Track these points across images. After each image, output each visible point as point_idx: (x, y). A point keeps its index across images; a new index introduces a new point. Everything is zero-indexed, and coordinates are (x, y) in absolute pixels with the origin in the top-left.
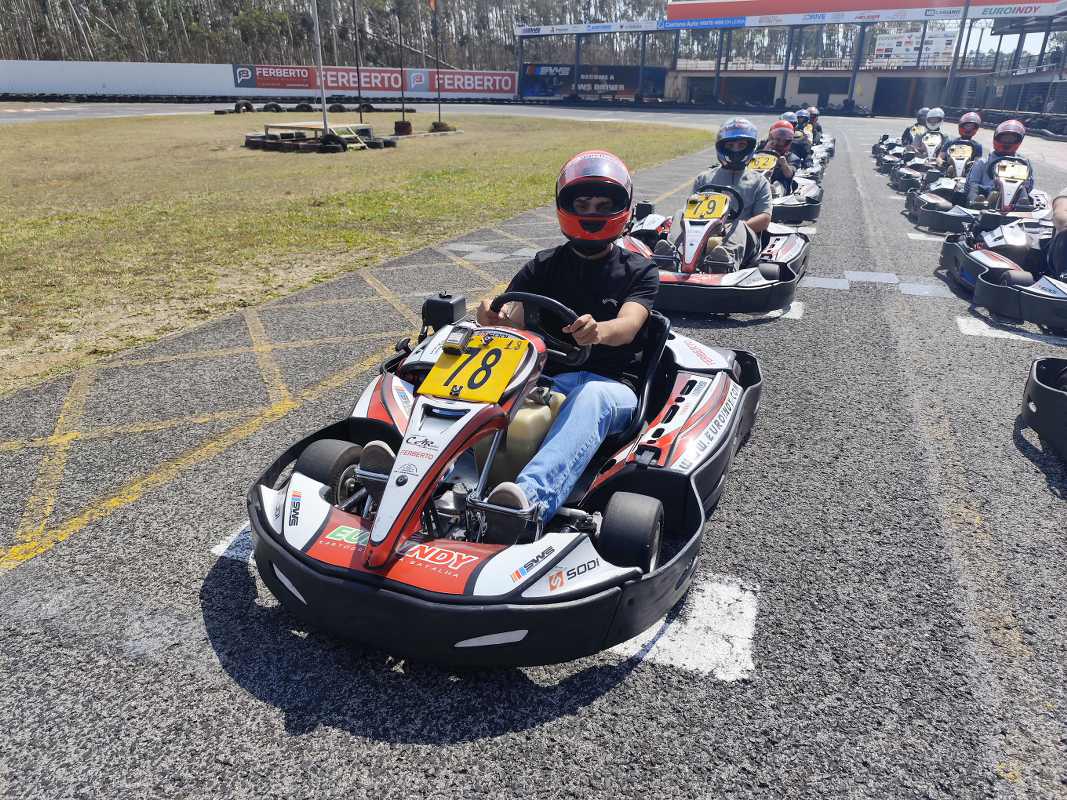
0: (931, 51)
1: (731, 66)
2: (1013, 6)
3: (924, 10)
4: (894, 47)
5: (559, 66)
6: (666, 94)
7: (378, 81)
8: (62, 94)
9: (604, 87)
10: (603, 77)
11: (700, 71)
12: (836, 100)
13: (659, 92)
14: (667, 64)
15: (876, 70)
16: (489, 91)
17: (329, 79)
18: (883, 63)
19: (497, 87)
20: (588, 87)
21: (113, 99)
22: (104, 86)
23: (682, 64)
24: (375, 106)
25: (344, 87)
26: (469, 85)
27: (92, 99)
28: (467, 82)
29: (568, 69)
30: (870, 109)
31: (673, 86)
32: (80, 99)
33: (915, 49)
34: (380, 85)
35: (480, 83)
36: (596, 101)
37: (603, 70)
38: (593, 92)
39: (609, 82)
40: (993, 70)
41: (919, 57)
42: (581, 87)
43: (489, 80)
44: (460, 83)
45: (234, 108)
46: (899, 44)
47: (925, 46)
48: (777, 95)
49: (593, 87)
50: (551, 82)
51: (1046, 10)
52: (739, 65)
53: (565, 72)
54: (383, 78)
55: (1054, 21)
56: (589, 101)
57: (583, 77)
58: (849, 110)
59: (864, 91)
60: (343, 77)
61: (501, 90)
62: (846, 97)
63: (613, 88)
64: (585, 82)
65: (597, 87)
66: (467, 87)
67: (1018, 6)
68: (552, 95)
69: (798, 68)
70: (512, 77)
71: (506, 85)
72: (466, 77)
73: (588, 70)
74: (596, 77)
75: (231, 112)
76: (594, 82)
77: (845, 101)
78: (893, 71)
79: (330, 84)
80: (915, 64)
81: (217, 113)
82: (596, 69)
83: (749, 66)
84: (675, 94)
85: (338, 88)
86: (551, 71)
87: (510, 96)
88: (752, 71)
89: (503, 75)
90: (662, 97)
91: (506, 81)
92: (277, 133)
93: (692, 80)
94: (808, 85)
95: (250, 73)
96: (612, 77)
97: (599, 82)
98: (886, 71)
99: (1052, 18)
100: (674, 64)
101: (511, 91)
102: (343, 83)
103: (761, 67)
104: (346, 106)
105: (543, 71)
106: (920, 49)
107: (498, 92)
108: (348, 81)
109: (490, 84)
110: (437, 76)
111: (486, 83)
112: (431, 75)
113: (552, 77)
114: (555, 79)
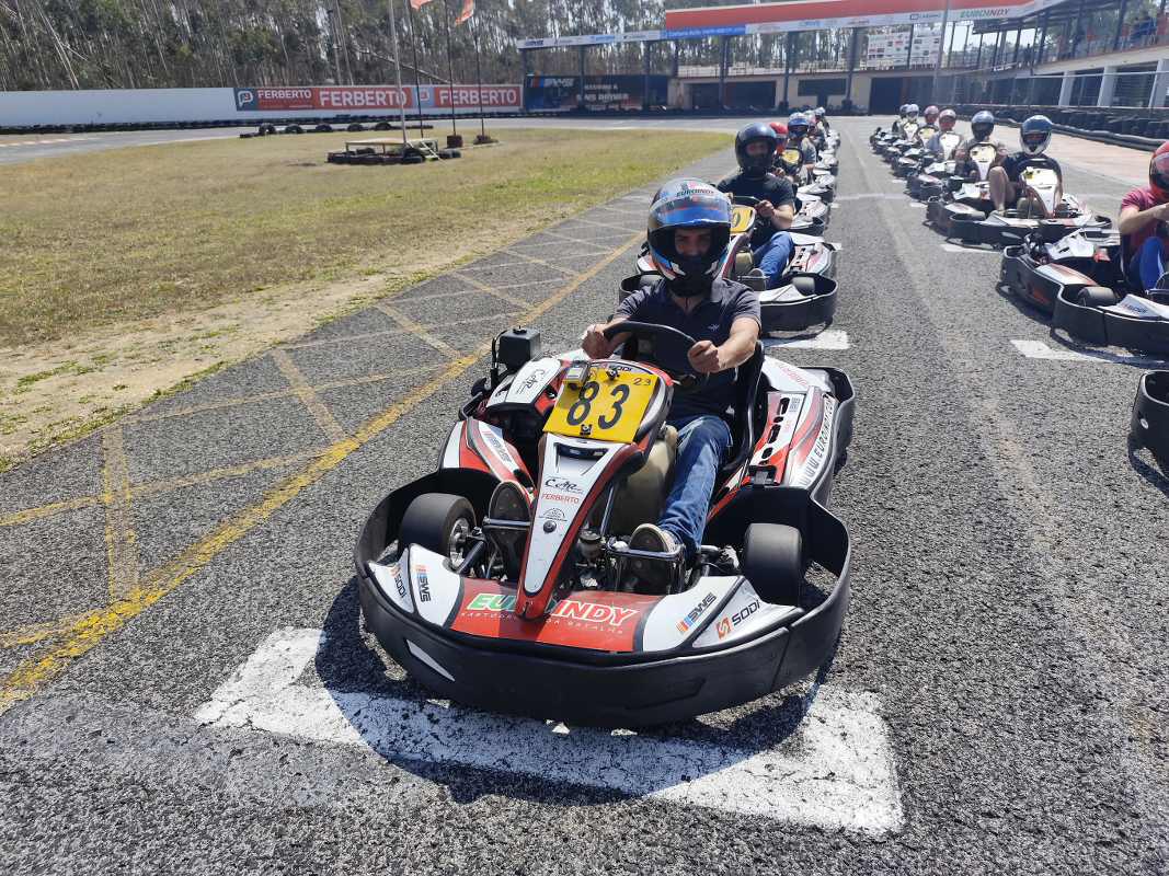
0: (921, 51)
1: (731, 72)
2: (987, 9)
3: (909, 14)
4: (886, 47)
5: (562, 78)
6: (670, 101)
7: (383, 99)
8: (58, 125)
9: (609, 96)
10: (605, 87)
11: (701, 78)
12: (835, 100)
13: (662, 101)
14: (668, 71)
15: (870, 70)
16: (494, 104)
17: (333, 99)
18: (876, 63)
19: (503, 101)
20: (593, 97)
21: (113, 128)
22: (100, 115)
23: (683, 71)
24: (393, 124)
25: (348, 107)
26: (475, 100)
27: (90, 128)
28: (472, 97)
29: (572, 80)
30: (867, 107)
31: (676, 93)
32: (78, 129)
33: (906, 48)
34: (385, 103)
36: (602, 111)
37: (607, 79)
38: (598, 102)
39: (613, 91)
40: (977, 67)
41: (909, 58)
42: (587, 97)
43: (493, 94)
44: (465, 98)
45: (257, 131)
46: (890, 44)
47: (913, 46)
48: (779, 98)
49: (598, 97)
50: (555, 93)
51: (1016, 11)
52: (740, 70)
53: (569, 83)
54: (387, 95)
55: (1025, 21)
56: (597, 112)
57: (586, 87)
58: (848, 109)
59: (860, 92)
60: (347, 96)
61: (507, 104)
62: (844, 97)
63: (617, 97)
64: (589, 92)
65: (601, 97)
66: (472, 102)
67: (990, 9)
68: (558, 107)
69: (797, 71)
70: (517, 89)
71: (512, 98)
72: (471, 92)
73: (591, 80)
74: (599, 87)
75: (256, 135)
76: (597, 92)
77: (844, 102)
78: (885, 71)
79: (334, 104)
80: (905, 63)
81: (242, 136)
82: (600, 80)
83: (750, 71)
84: (678, 102)
85: (342, 108)
86: (555, 82)
87: (516, 109)
88: (752, 76)
89: (508, 88)
90: (665, 104)
91: (512, 94)
92: (353, 149)
93: (694, 86)
94: (807, 87)
95: (252, 96)
96: (615, 87)
97: (603, 92)
98: (880, 71)
99: (1021, 19)
100: (676, 71)
101: (517, 104)
102: (347, 102)
103: (760, 71)
104: (364, 125)
105: (548, 83)
106: (909, 48)
107: (504, 105)
108: (353, 100)
109: (495, 98)
110: (442, 92)
111: (491, 97)
112: (436, 91)
113: (557, 88)
114: (559, 91)
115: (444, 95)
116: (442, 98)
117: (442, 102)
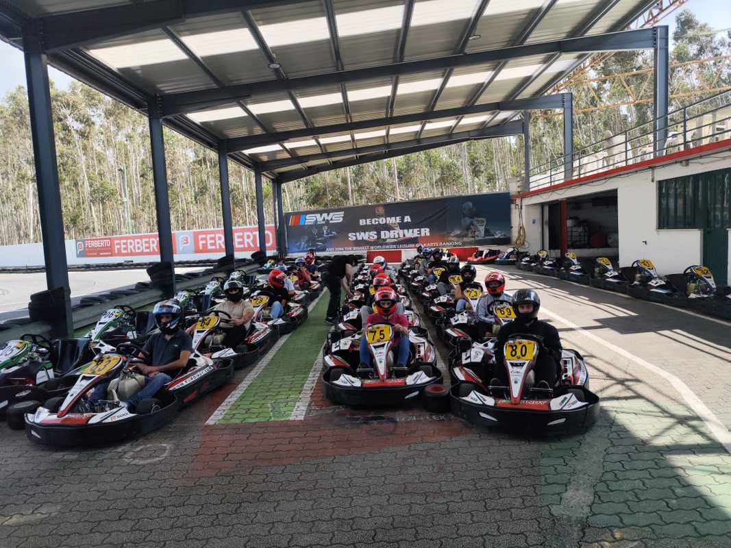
9: (398, 233)
10: (391, 220)
14: (514, 188)
34: (156, 249)
35: (241, 240)
37: (392, 209)
39: (403, 226)
49: (379, 234)
50: (320, 234)
65: (384, 234)
68: (324, 250)
74: (382, 221)
76: (379, 228)
82: (381, 210)
85: (128, 254)
86: (319, 218)
95: (83, 246)
96: (407, 219)
97: (388, 228)
100: (526, 182)
109: (250, 241)
110: (200, 236)
111: (246, 240)
112: (196, 235)
113: (323, 225)
114: (325, 229)
115: (202, 239)
116: (201, 242)
117: (201, 248)
